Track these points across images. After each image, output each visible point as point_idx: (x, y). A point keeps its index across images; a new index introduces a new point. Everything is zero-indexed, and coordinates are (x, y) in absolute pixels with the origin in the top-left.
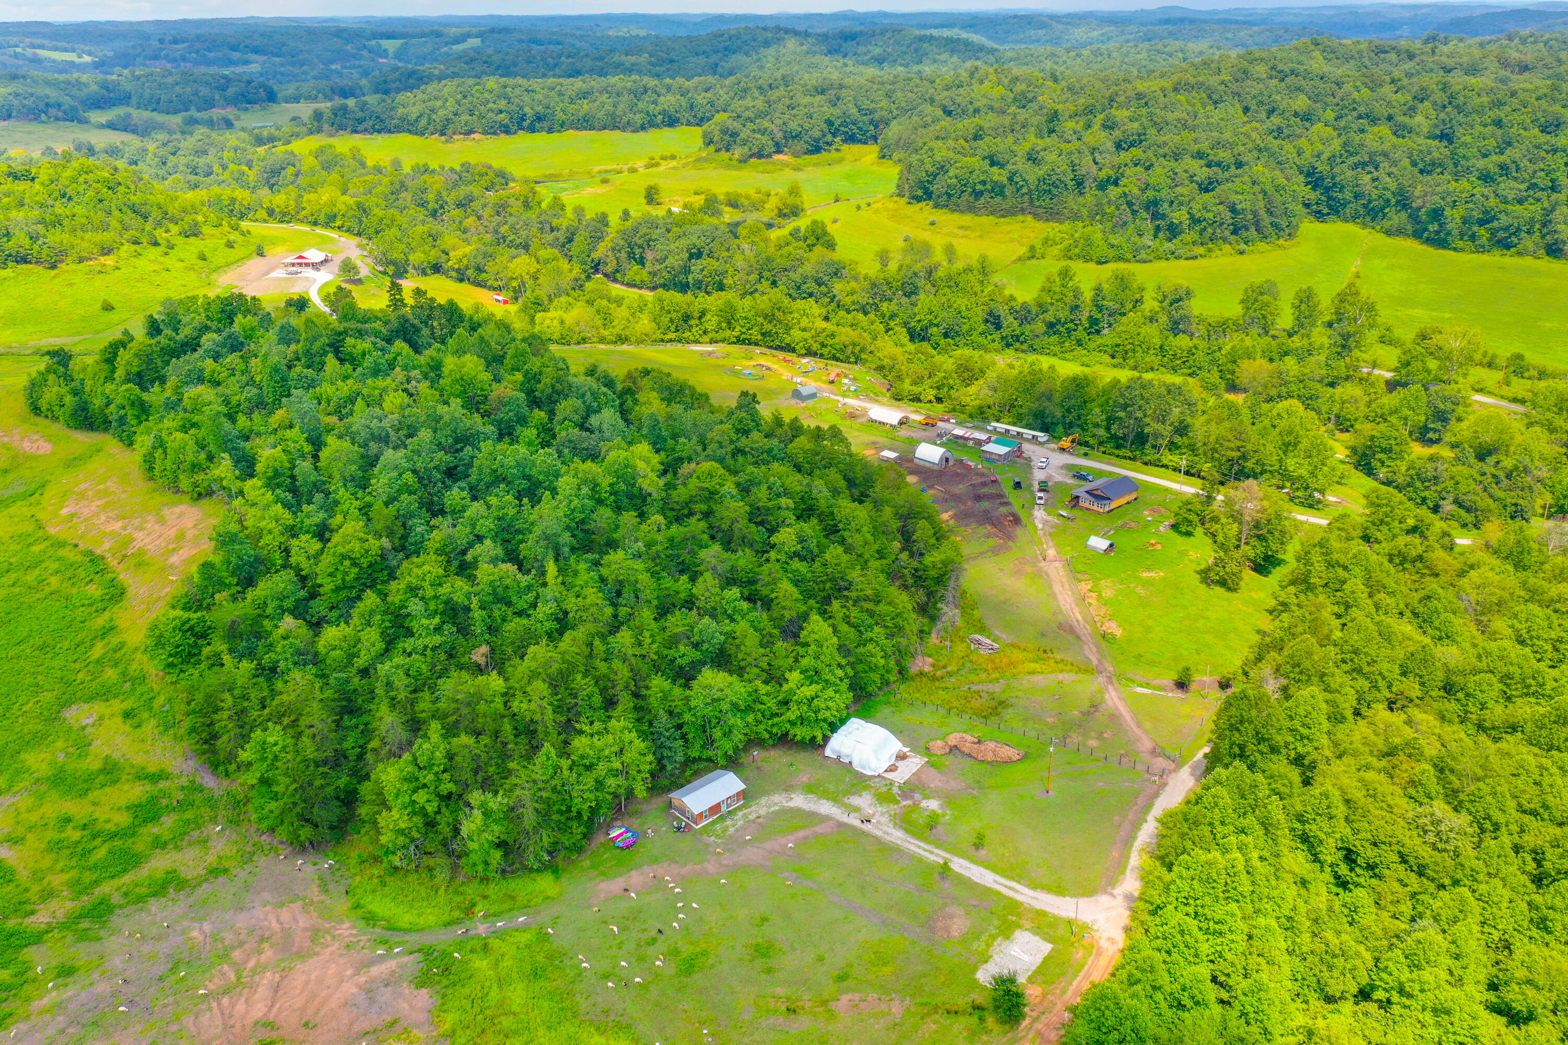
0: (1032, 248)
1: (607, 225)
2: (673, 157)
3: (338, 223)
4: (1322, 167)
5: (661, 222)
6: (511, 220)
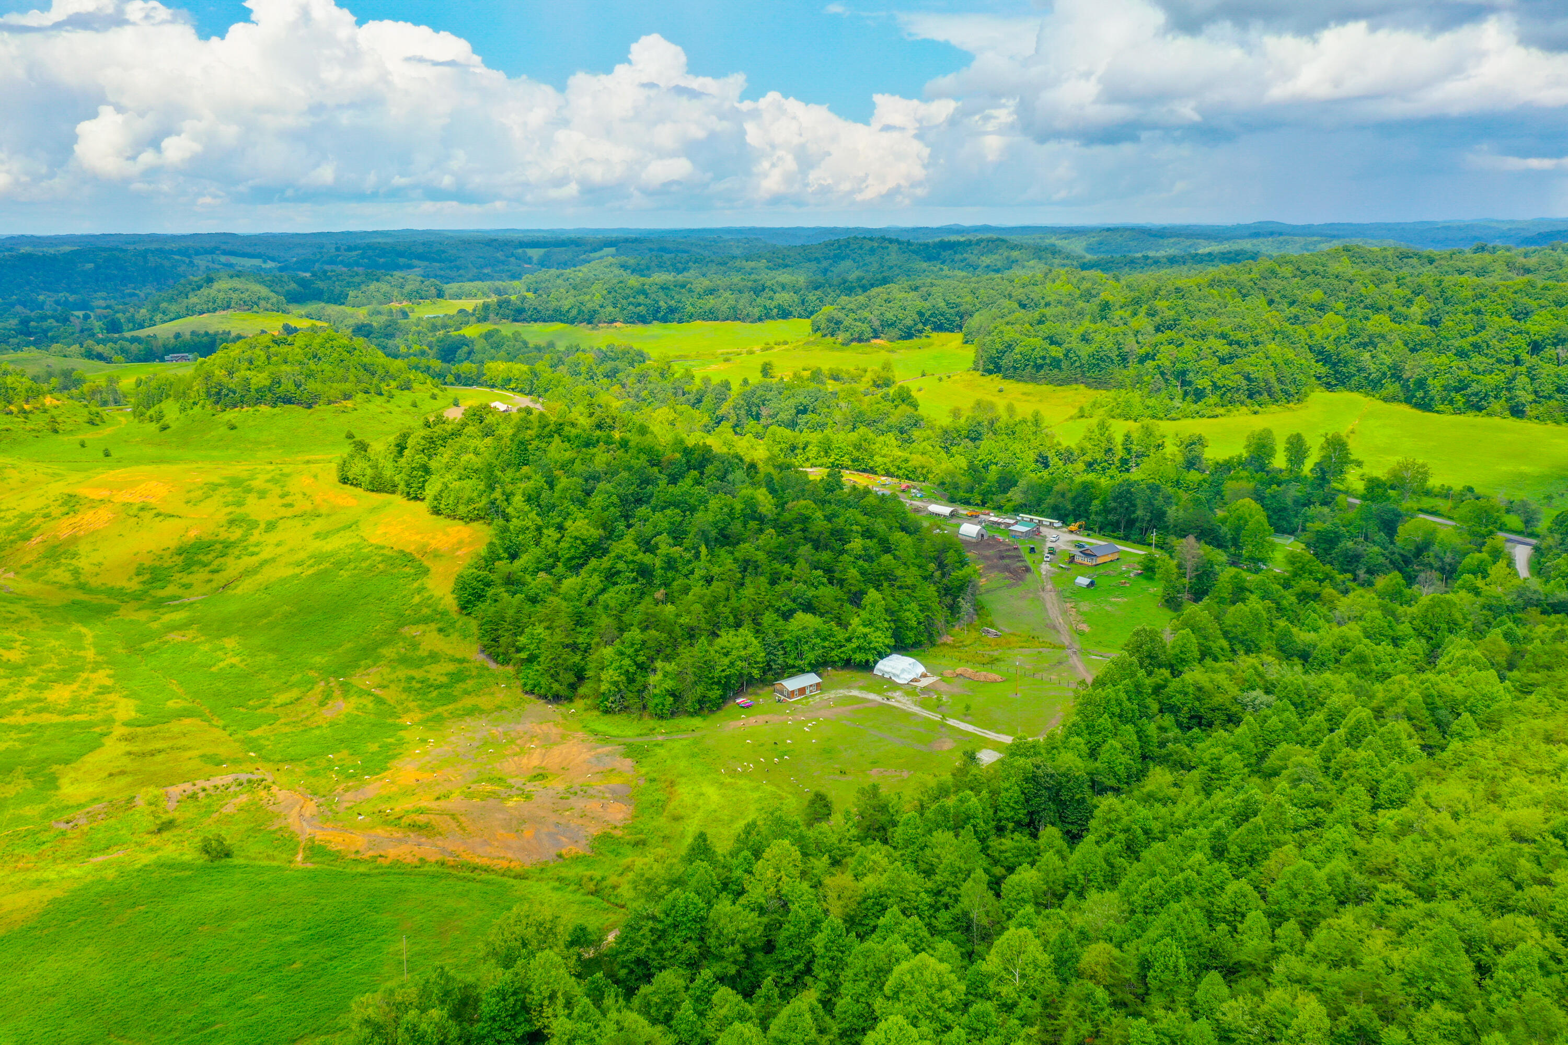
0: (1081, 409)
1: (730, 389)
2: (786, 343)
3: (513, 385)
4: (1329, 347)
5: (774, 387)
6: (650, 386)
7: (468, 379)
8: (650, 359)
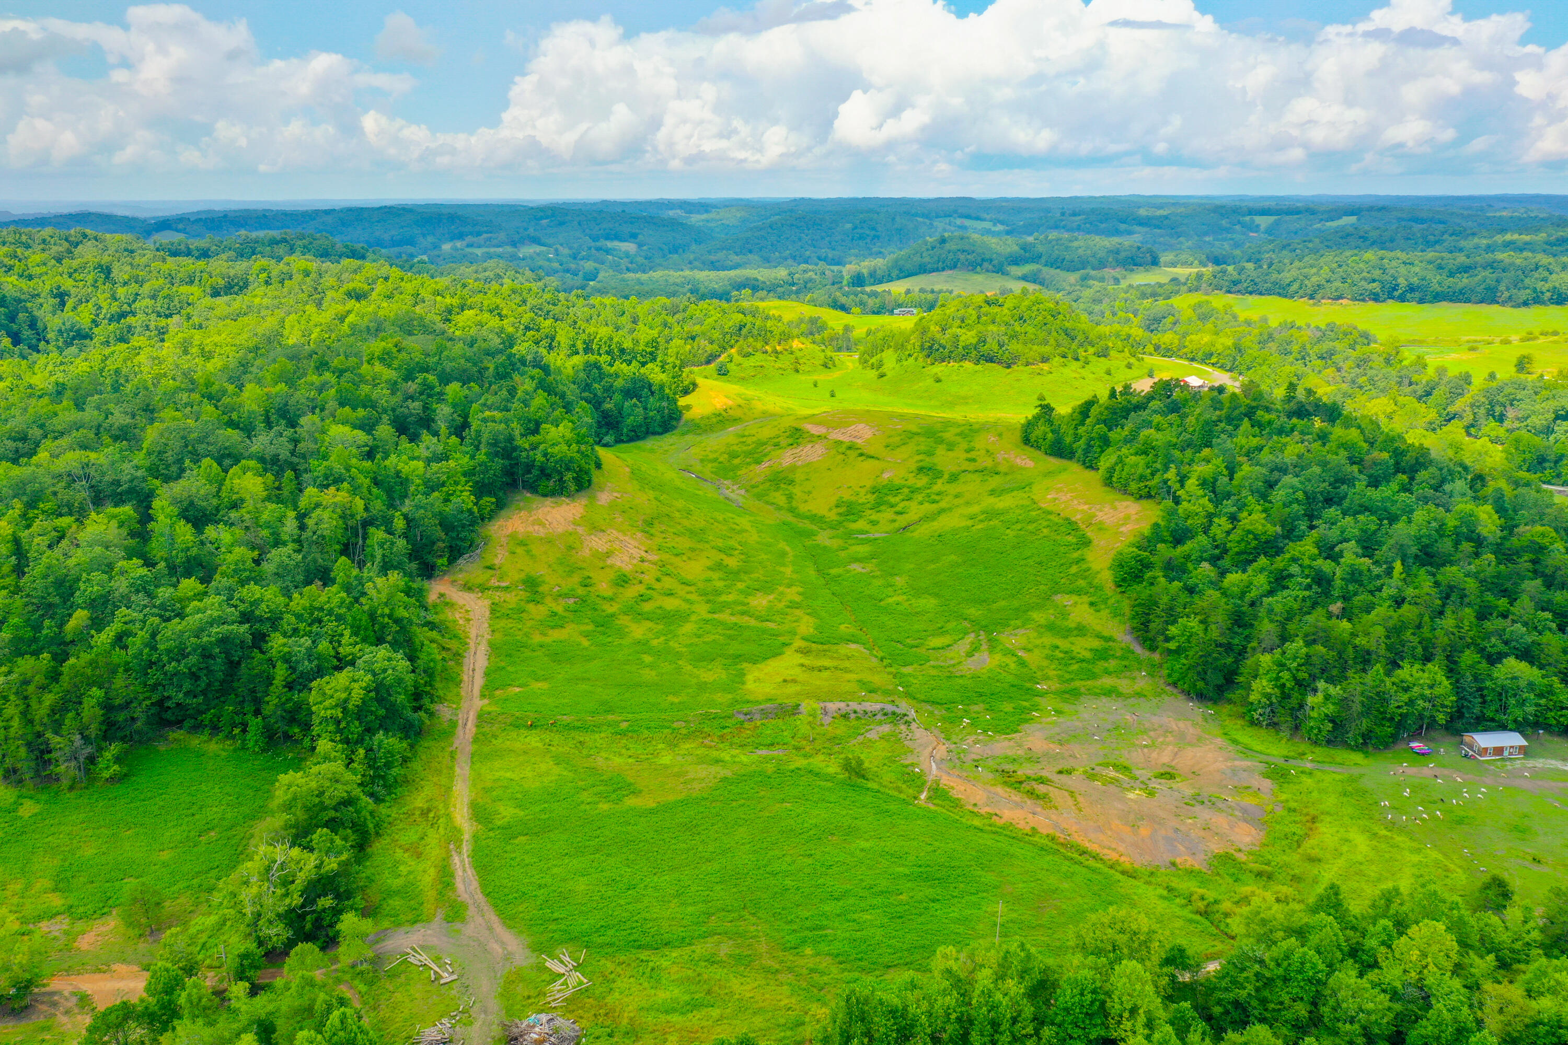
1: (1470, 384)
5: (1530, 385)
6: (1370, 373)
7: (1168, 350)
8: (1376, 342)
